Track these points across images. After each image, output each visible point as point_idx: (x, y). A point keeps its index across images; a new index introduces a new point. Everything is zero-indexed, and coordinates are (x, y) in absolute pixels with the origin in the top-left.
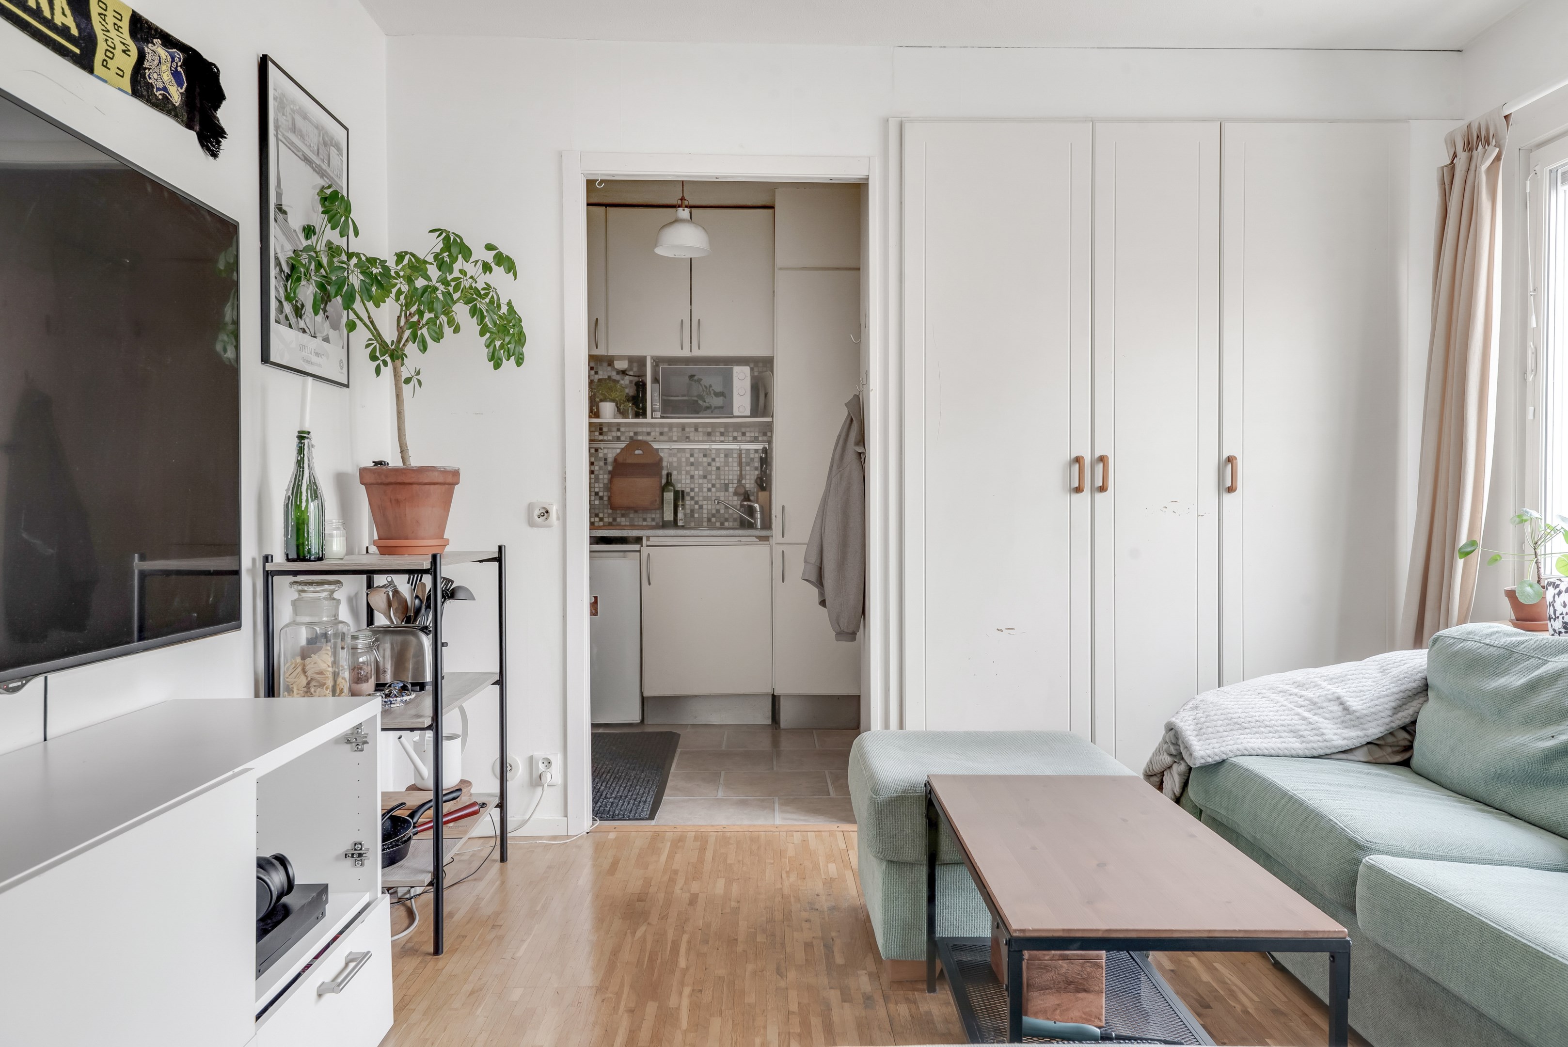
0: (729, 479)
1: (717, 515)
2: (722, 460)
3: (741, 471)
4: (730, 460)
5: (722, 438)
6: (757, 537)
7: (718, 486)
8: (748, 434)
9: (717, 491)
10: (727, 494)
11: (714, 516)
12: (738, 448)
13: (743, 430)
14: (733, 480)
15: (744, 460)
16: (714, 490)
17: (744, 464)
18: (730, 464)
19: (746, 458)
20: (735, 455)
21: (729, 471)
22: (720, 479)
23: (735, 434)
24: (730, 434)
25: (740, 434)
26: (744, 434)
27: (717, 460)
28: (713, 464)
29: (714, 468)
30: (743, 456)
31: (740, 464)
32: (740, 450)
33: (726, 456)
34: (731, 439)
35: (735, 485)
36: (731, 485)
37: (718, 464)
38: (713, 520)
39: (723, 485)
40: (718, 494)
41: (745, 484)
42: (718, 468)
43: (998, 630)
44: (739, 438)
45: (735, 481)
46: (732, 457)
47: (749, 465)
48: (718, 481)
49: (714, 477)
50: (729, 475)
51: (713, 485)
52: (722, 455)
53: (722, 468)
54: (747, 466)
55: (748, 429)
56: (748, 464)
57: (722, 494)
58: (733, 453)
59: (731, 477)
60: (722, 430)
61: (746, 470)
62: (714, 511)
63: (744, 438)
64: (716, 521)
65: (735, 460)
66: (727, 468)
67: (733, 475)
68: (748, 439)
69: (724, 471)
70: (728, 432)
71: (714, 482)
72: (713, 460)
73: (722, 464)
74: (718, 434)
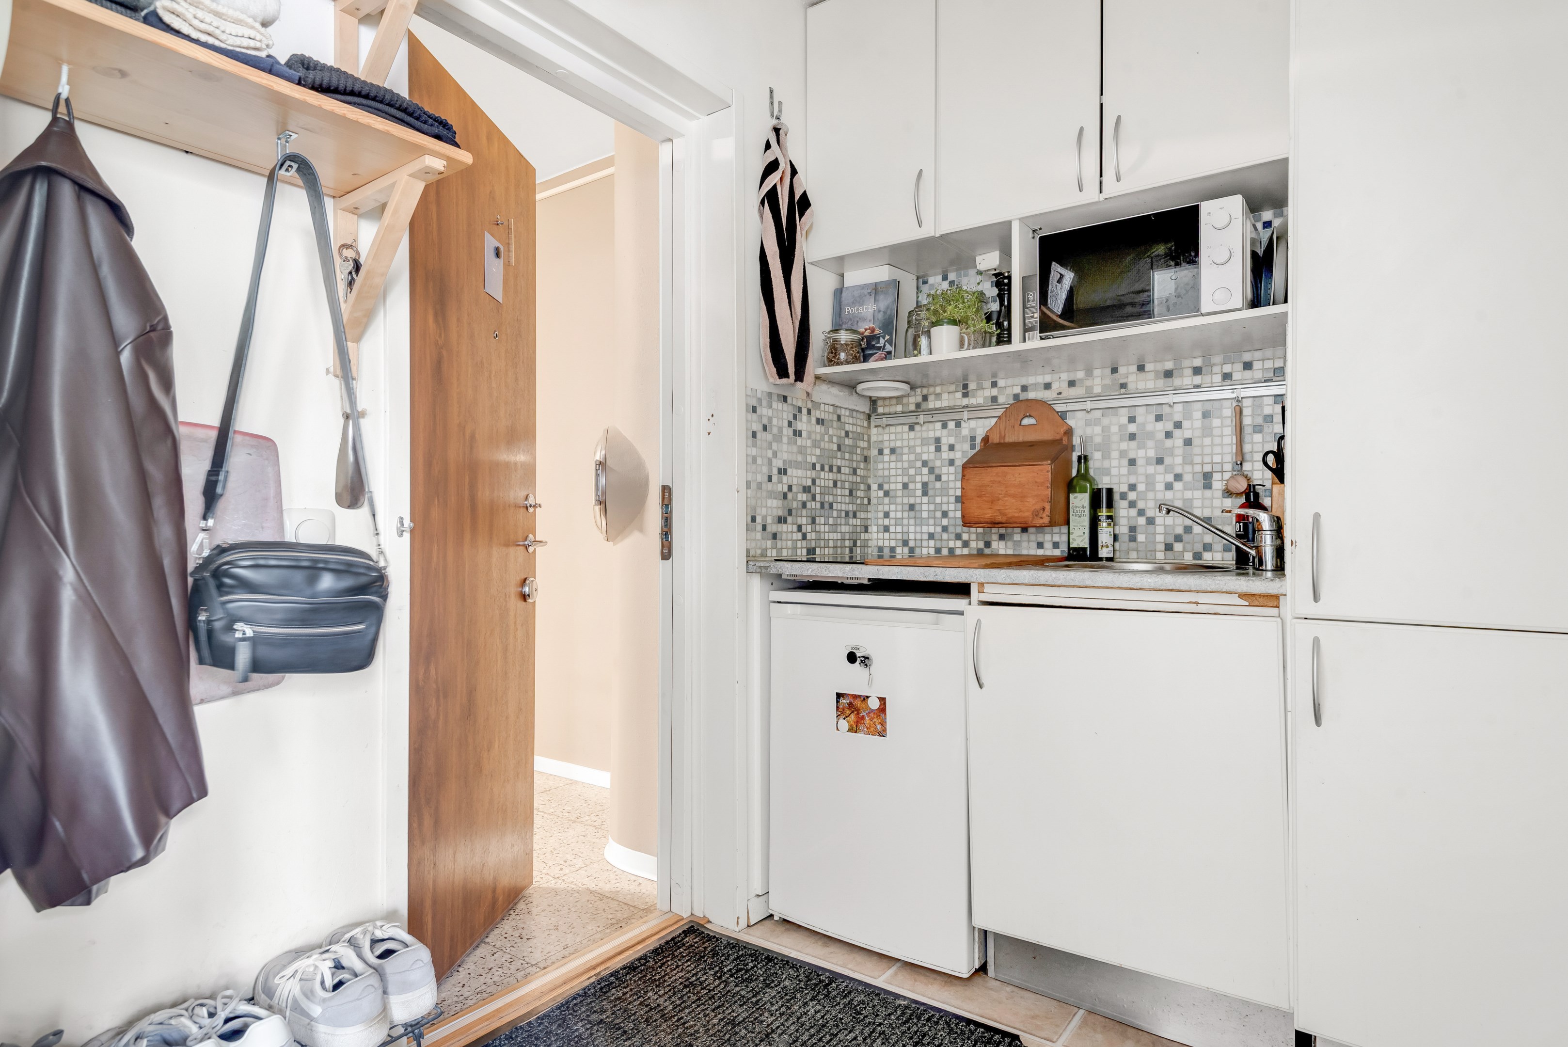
0: (1212, 464)
1: (1186, 537)
2: (1198, 424)
3: (1240, 443)
4: (1216, 422)
5: (1197, 380)
7: (1187, 478)
8: (1257, 365)
9: (1185, 489)
10: (1208, 493)
11: (1178, 538)
12: (1234, 396)
13: (1247, 357)
14: (1222, 463)
15: (1247, 421)
16: (1178, 486)
17: (1248, 430)
18: (1216, 432)
19: (1253, 416)
20: (1228, 412)
21: (1212, 445)
22: (1192, 463)
23: (1227, 368)
24: (1216, 369)
25: (1239, 366)
26: (1248, 366)
27: (1186, 424)
28: (1177, 433)
29: (1179, 443)
30: (1247, 412)
31: (1240, 430)
32: (1239, 400)
33: (1206, 415)
34: (1218, 378)
35: (1227, 476)
36: (1217, 476)
37: (1188, 434)
38: (1178, 547)
39: (1201, 477)
40: (1188, 495)
41: (1252, 471)
42: (1188, 442)
44: (1236, 376)
45: (1228, 467)
46: (1221, 417)
47: (1261, 431)
48: (1188, 468)
49: (1179, 460)
50: (1212, 454)
51: (1178, 477)
52: (1198, 415)
53: (1195, 442)
54: (1254, 432)
55: (1258, 355)
56: (1258, 429)
57: (1198, 494)
58: (1221, 408)
59: (1217, 459)
60: (1198, 362)
61: (1252, 443)
62: (1179, 530)
63: (1248, 374)
64: (1185, 550)
65: (1228, 422)
66: (1207, 441)
67: (1222, 454)
68: (1258, 375)
69: (1202, 446)
70: (1212, 365)
71: (1178, 470)
72: (1178, 425)
73: (1198, 433)
74: (1189, 372)
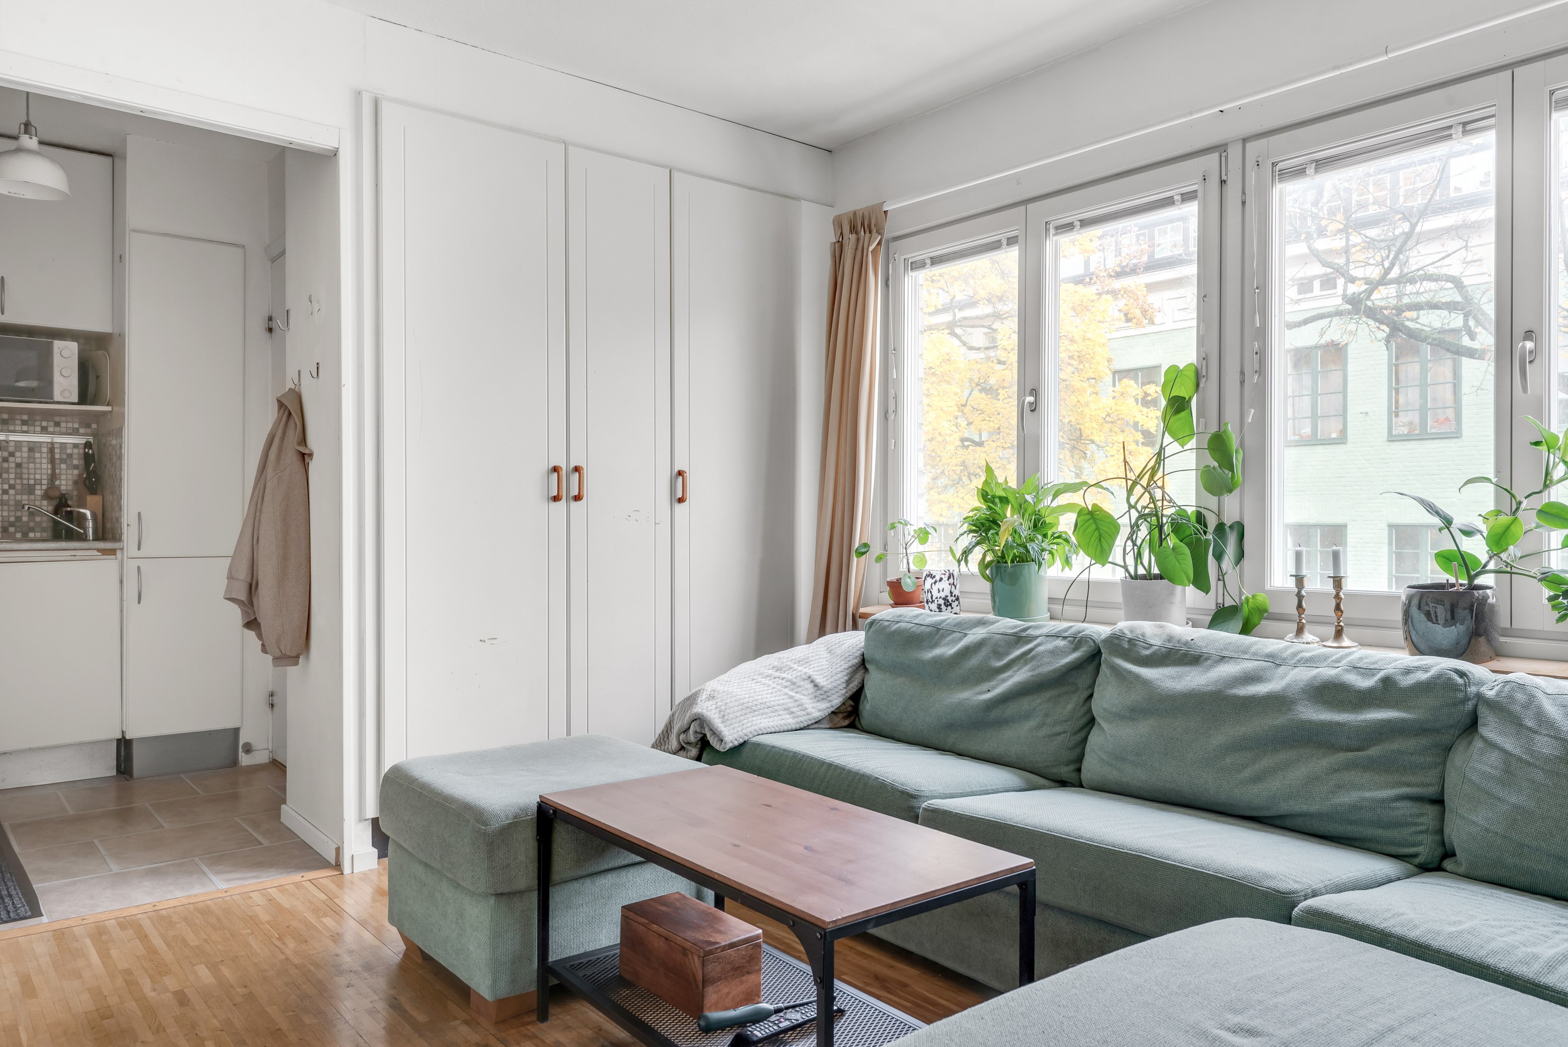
0: (35, 479)
1: (18, 524)
2: (25, 455)
3: (53, 469)
4: (37, 455)
5: (25, 428)
6: (98, 550)
7: (19, 487)
8: (63, 425)
9: (16, 494)
10: (32, 497)
11: (12, 524)
12: (50, 441)
13: (57, 419)
14: (41, 479)
15: (57, 456)
16: (12, 492)
17: (57, 462)
18: (38, 461)
19: (60, 453)
20: (45, 450)
21: (35, 469)
22: (21, 478)
23: (44, 424)
24: (38, 423)
25: (52, 424)
26: (57, 424)
27: (18, 454)
28: (11, 459)
29: (13, 465)
30: (57, 451)
31: (52, 461)
32: (52, 443)
33: (31, 450)
34: (38, 429)
35: (44, 487)
36: (38, 487)
37: (18, 460)
38: (12, 529)
39: (26, 487)
40: (19, 497)
41: (60, 485)
42: (19, 465)
43: (481, 640)
44: (51, 429)
45: (45, 482)
46: (41, 452)
47: (65, 463)
48: (18, 481)
49: (12, 476)
50: (35, 474)
51: (12, 487)
52: (25, 449)
53: (25, 465)
54: (61, 463)
55: (63, 419)
56: (62, 461)
57: (25, 497)
58: (41, 447)
59: (38, 477)
60: (25, 417)
61: (60, 469)
62: (12, 519)
63: (57, 429)
64: (16, 532)
65: (45, 455)
66: (31, 466)
67: (41, 474)
68: (63, 430)
69: (28, 469)
70: (35, 421)
71: (12, 482)
72: (12, 454)
73: (25, 460)
74: (18, 422)
